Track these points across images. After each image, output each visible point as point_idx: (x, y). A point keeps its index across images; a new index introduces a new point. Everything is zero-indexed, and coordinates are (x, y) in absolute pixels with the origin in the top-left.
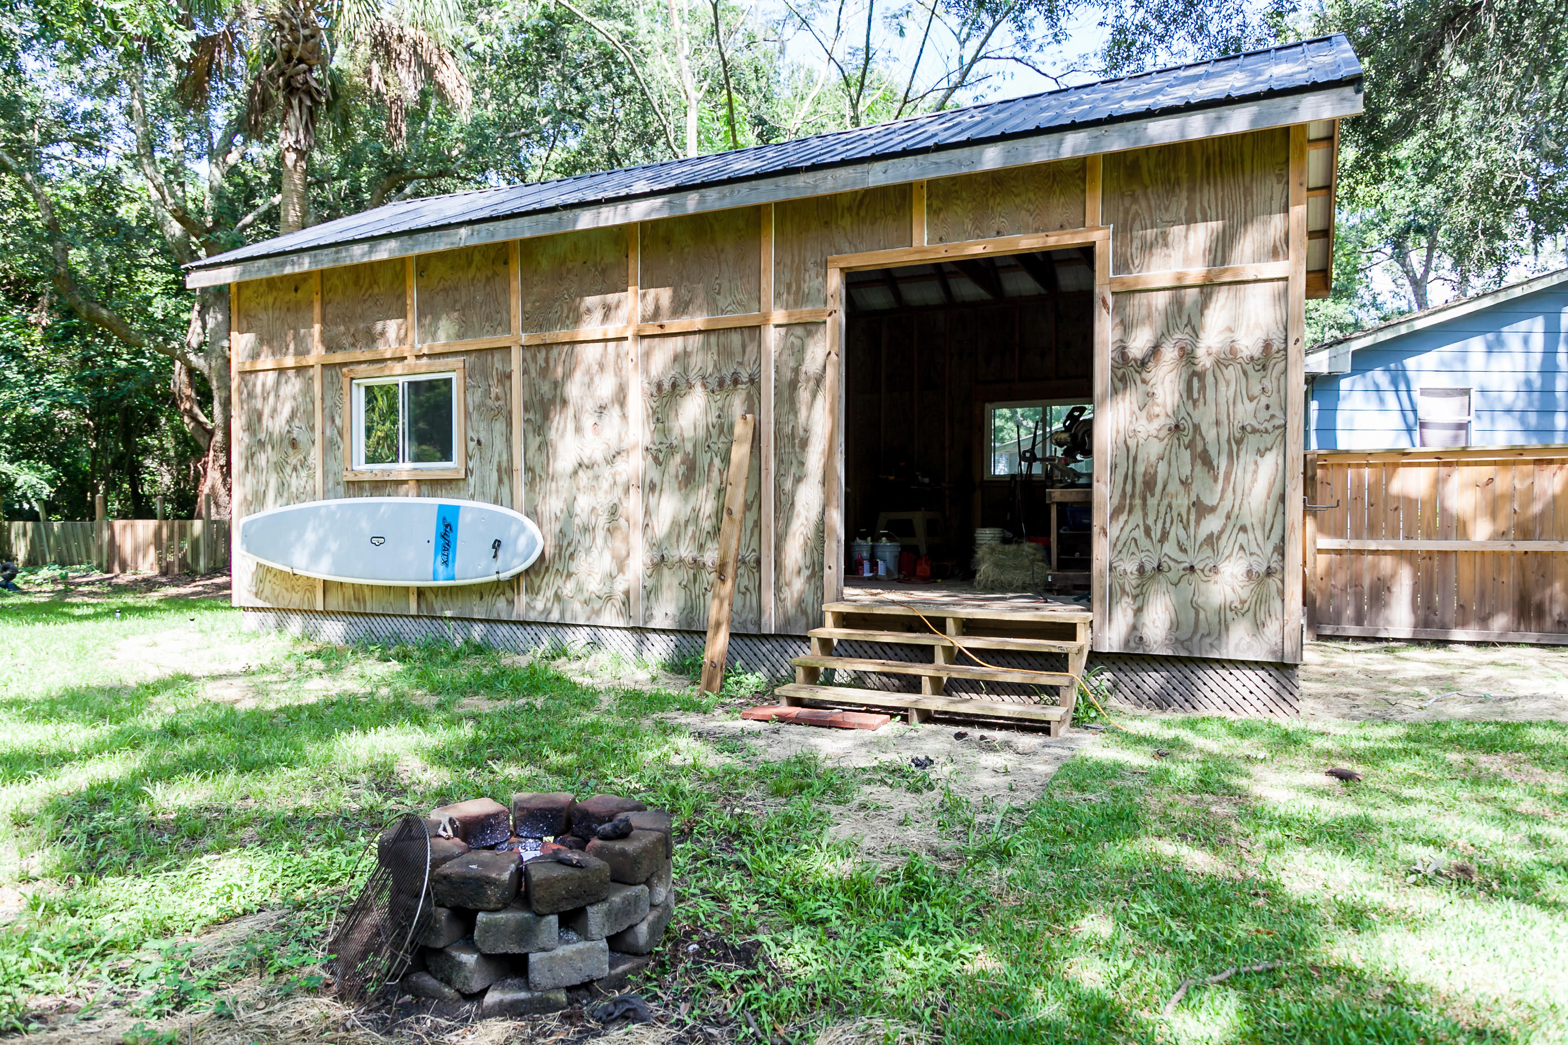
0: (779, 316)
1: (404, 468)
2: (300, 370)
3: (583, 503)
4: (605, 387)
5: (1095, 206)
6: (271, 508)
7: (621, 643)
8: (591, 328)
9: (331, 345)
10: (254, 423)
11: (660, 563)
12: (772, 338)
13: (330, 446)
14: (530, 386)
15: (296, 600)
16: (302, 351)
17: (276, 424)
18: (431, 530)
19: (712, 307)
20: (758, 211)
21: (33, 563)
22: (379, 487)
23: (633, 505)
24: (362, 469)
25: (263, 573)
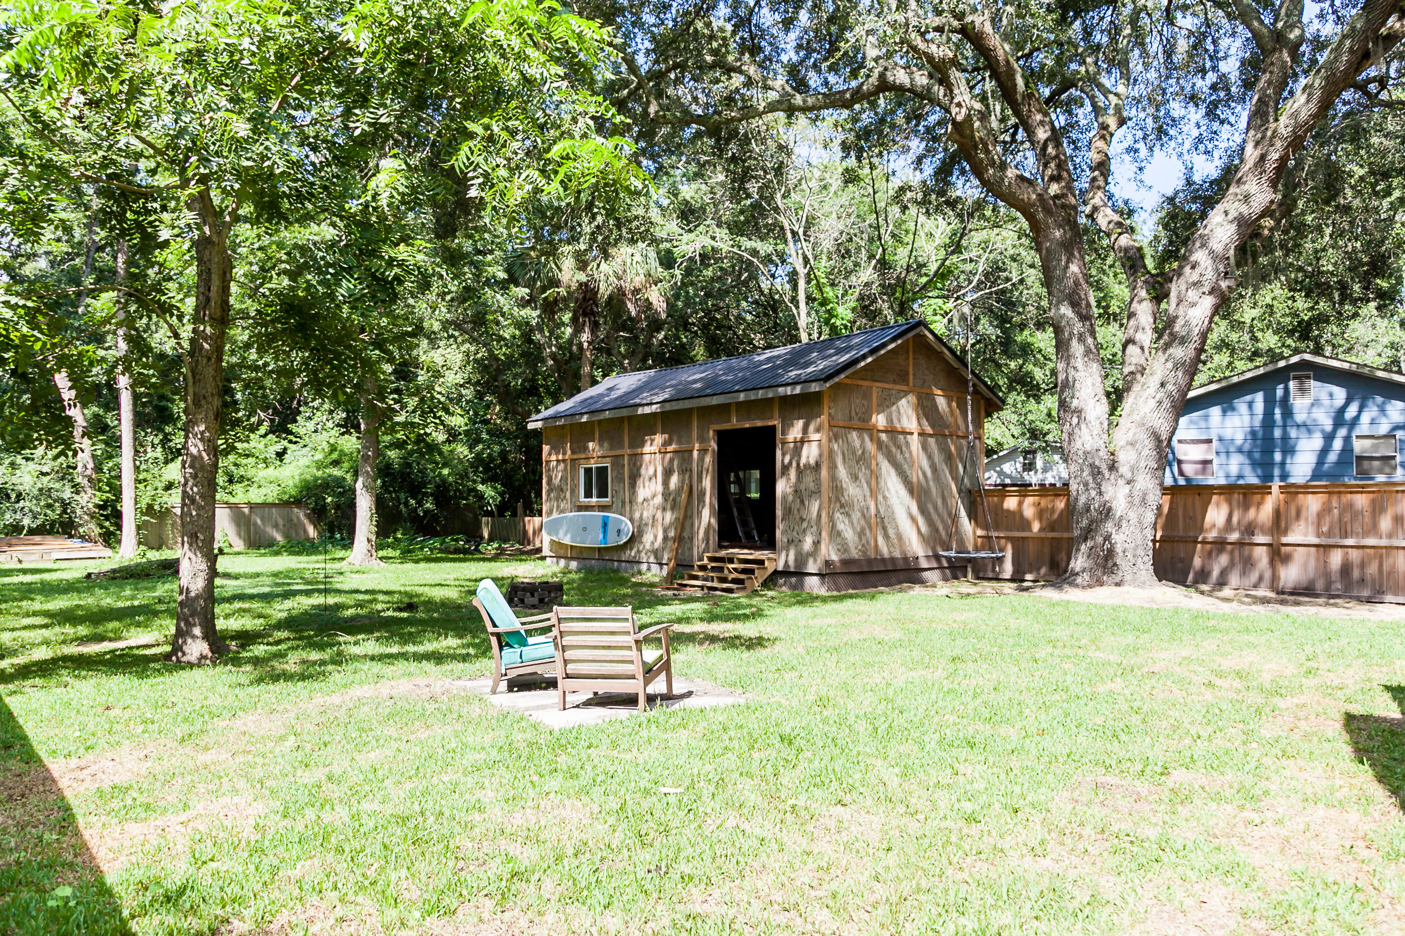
0: (697, 446)
1: (594, 500)
2: (564, 461)
3: (645, 514)
4: (651, 471)
5: (776, 413)
6: (555, 515)
7: (655, 568)
8: (647, 449)
9: (573, 453)
10: (549, 482)
11: (665, 539)
12: (695, 454)
13: (573, 492)
14: (630, 470)
15: (562, 552)
16: (564, 454)
17: (556, 481)
18: (600, 524)
19: (679, 442)
20: (690, 410)
21: (491, 540)
22: (588, 508)
23: (659, 515)
24: (582, 499)
25: (553, 542)
